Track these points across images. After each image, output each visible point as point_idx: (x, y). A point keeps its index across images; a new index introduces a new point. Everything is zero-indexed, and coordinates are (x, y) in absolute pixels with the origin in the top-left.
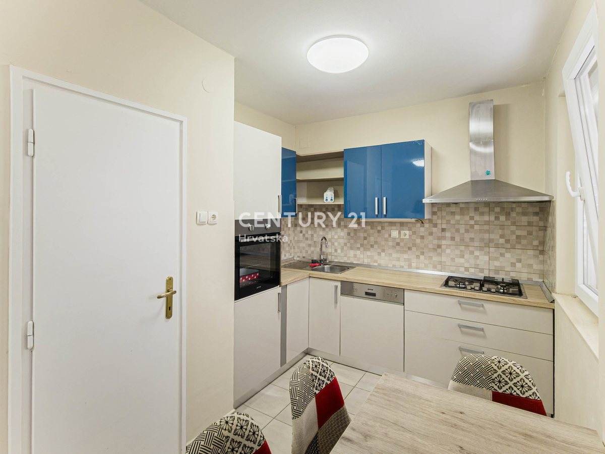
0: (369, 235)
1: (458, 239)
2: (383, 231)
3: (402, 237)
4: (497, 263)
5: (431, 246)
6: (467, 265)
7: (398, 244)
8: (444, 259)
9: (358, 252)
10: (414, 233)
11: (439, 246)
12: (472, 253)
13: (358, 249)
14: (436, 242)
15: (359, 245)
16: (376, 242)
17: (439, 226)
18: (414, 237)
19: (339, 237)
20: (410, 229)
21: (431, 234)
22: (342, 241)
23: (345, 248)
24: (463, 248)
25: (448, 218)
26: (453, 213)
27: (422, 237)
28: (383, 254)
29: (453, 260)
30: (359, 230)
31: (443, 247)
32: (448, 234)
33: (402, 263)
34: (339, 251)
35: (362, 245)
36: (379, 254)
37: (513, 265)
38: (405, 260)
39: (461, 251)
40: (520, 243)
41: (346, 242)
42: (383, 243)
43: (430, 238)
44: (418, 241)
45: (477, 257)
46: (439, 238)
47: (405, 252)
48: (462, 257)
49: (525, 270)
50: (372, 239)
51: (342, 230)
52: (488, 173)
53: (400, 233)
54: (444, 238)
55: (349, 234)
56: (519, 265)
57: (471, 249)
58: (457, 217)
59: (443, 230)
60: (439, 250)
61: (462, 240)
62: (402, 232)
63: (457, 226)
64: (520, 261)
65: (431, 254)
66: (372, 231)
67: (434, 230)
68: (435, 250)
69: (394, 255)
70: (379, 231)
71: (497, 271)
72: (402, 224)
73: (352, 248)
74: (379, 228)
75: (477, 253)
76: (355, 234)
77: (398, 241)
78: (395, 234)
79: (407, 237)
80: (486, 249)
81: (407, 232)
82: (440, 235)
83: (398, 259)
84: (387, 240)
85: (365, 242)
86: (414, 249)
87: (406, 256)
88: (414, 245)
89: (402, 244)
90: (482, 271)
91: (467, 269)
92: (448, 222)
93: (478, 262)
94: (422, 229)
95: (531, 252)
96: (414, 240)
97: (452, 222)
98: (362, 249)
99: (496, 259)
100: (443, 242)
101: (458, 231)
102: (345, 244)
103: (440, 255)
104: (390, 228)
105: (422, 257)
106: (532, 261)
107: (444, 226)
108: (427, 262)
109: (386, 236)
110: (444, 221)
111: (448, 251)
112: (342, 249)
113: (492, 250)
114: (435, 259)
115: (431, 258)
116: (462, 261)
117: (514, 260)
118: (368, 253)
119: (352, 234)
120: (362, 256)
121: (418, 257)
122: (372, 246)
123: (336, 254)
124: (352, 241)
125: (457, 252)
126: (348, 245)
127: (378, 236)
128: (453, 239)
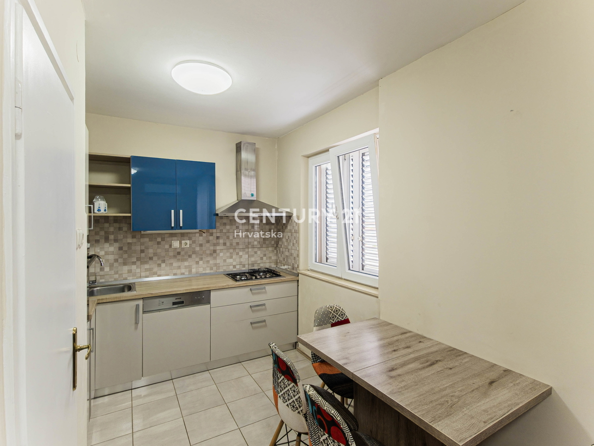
0: (147, 248)
1: (228, 244)
2: (163, 243)
3: (183, 246)
4: (253, 259)
5: (208, 252)
6: (234, 263)
7: (179, 253)
8: (218, 261)
9: (134, 267)
10: (194, 242)
11: (215, 251)
12: (238, 254)
13: (134, 263)
14: (212, 248)
15: (134, 260)
16: (155, 254)
17: (215, 235)
18: (194, 246)
19: (107, 253)
20: (190, 239)
21: (208, 242)
22: (111, 258)
23: (116, 264)
24: (231, 251)
25: (221, 228)
26: (225, 224)
27: (201, 245)
28: (163, 265)
29: (225, 261)
30: (135, 243)
31: (218, 252)
32: (221, 241)
33: (183, 271)
34: (107, 269)
35: (138, 259)
36: (159, 265)
37: (262, 258)
38: (186, 267)
39: (230, 253)
40: (265, 243)
41: (117, 258)
42: (163, 254)
43: (208, 245)
44: (198, 249)
45: (241, 257)
46: (215, 245)
47: (186, 260)
48: (231, 257)
49: (268, 261)
50: (151, 251)
51: (111, 245)
52: (252, 195)
53: (181, 243)
54: (218, 244)
55: (121, 248)
56: (265, 258)
57: (237, 251)
58: (228, 227)
59: (218, 238)
60: (215, 255)
61: (231, 244)
62: (183, 242)
63: (227, 234)
64: (265, 255)
65: (209, 259)
66: (150, 243)
67: (211, 238)
68: (211, 255)
69: (175, 264)
70: (159, 243)
71: (253, 265)
72: (183, 235)
73: (125, 264)
74: (159, 239)
75: (241, 253)
76: (130, 248)
77: (178, 250)
78: (176, 244)
79: (188, 246)
80: (247, 250)
81: (188, 242)
82: (215, 242)
83: (179, 267)
84: (167, 251)
85: (143, 255)
86: (194, 256)
87: (186, 264)
88: (194, 252)
89: (182, 253)
90: (244, 266)
91: (234, 267)
92: (221, 231)
93: (242, 260)
94: (201, 238)
95: (270, 249)
96: (194, 248)
97: (224, 231)
98: (138, 263)
99: (253, 256)
100: (218, 248)
101: (228, 238)
102: (116, 260)
103: (215, 258)
104: (170, 239)
105: (201, 262)
106: (271, 255)
107: (218, 235)
108: (205, 266)
109: (167, 246)
110: (218, 231)
111: (221, 254)
112: (111, 266)
113: (250, 250)
114: (212, 262)
115: (208, 262)
116: (231, 260)
117: (262, 256)
118: (147, 266)
119: (125, 248)
120: (138, 270)
121: (197, 263)
122: (151, 258)
123: (102, 273)
124: (125, 256)
125: (228, 254)
126: (120, 260)
127: (158, 248)
128: (225, 244)
